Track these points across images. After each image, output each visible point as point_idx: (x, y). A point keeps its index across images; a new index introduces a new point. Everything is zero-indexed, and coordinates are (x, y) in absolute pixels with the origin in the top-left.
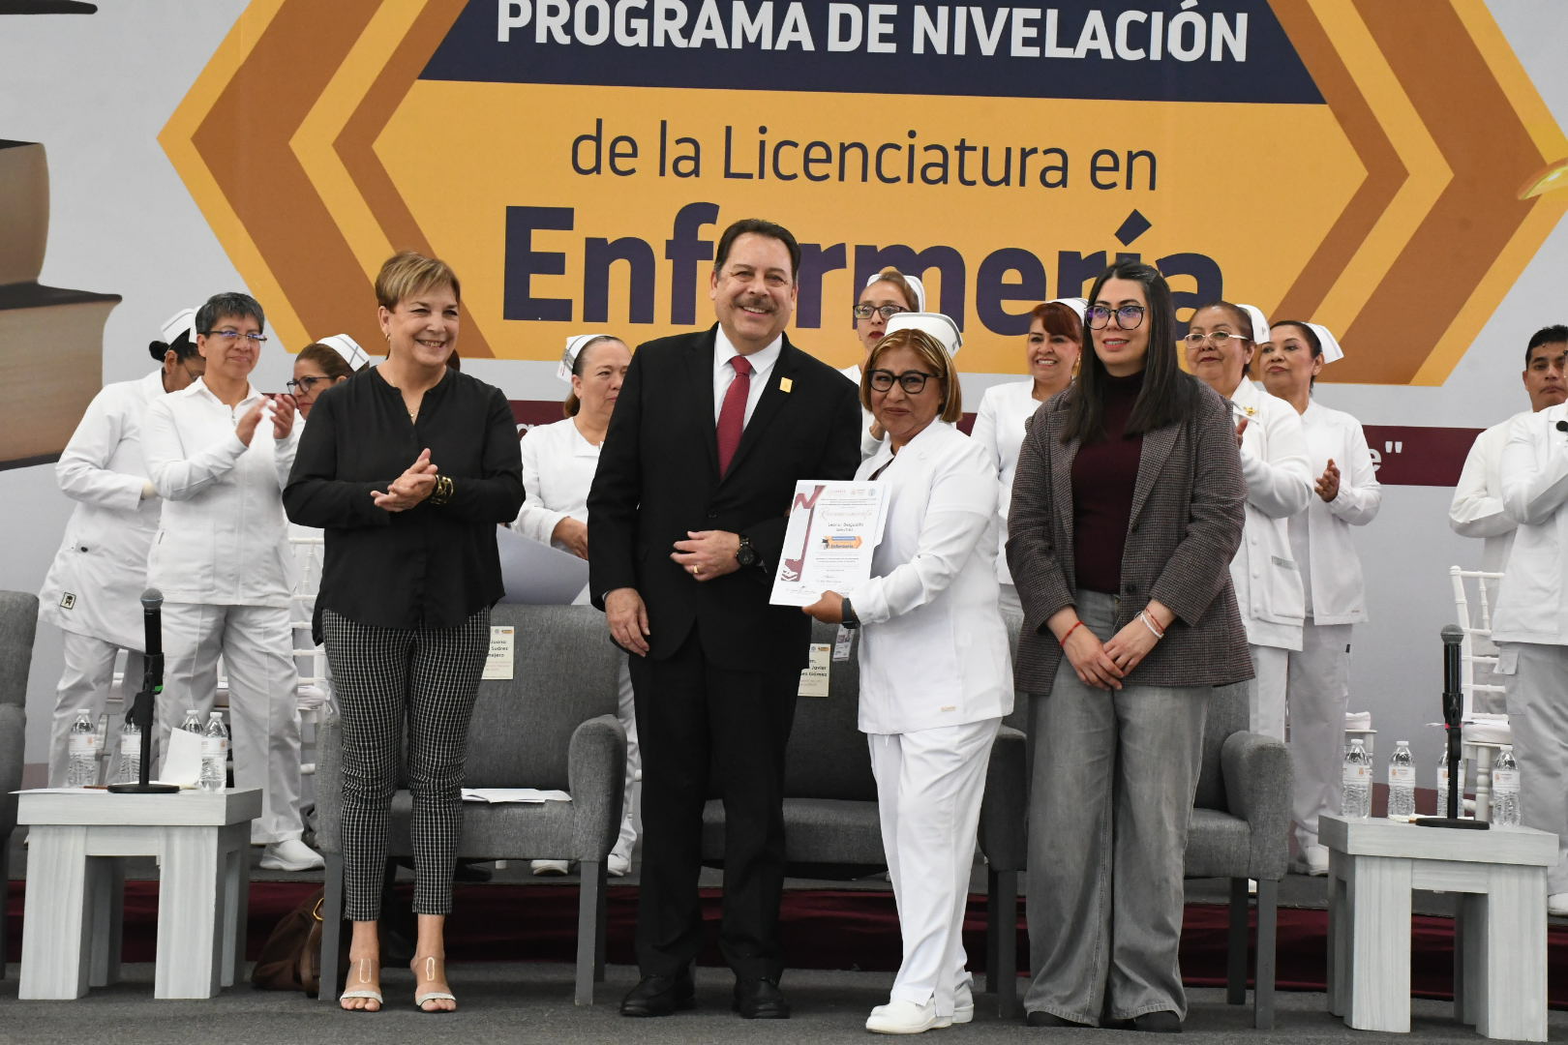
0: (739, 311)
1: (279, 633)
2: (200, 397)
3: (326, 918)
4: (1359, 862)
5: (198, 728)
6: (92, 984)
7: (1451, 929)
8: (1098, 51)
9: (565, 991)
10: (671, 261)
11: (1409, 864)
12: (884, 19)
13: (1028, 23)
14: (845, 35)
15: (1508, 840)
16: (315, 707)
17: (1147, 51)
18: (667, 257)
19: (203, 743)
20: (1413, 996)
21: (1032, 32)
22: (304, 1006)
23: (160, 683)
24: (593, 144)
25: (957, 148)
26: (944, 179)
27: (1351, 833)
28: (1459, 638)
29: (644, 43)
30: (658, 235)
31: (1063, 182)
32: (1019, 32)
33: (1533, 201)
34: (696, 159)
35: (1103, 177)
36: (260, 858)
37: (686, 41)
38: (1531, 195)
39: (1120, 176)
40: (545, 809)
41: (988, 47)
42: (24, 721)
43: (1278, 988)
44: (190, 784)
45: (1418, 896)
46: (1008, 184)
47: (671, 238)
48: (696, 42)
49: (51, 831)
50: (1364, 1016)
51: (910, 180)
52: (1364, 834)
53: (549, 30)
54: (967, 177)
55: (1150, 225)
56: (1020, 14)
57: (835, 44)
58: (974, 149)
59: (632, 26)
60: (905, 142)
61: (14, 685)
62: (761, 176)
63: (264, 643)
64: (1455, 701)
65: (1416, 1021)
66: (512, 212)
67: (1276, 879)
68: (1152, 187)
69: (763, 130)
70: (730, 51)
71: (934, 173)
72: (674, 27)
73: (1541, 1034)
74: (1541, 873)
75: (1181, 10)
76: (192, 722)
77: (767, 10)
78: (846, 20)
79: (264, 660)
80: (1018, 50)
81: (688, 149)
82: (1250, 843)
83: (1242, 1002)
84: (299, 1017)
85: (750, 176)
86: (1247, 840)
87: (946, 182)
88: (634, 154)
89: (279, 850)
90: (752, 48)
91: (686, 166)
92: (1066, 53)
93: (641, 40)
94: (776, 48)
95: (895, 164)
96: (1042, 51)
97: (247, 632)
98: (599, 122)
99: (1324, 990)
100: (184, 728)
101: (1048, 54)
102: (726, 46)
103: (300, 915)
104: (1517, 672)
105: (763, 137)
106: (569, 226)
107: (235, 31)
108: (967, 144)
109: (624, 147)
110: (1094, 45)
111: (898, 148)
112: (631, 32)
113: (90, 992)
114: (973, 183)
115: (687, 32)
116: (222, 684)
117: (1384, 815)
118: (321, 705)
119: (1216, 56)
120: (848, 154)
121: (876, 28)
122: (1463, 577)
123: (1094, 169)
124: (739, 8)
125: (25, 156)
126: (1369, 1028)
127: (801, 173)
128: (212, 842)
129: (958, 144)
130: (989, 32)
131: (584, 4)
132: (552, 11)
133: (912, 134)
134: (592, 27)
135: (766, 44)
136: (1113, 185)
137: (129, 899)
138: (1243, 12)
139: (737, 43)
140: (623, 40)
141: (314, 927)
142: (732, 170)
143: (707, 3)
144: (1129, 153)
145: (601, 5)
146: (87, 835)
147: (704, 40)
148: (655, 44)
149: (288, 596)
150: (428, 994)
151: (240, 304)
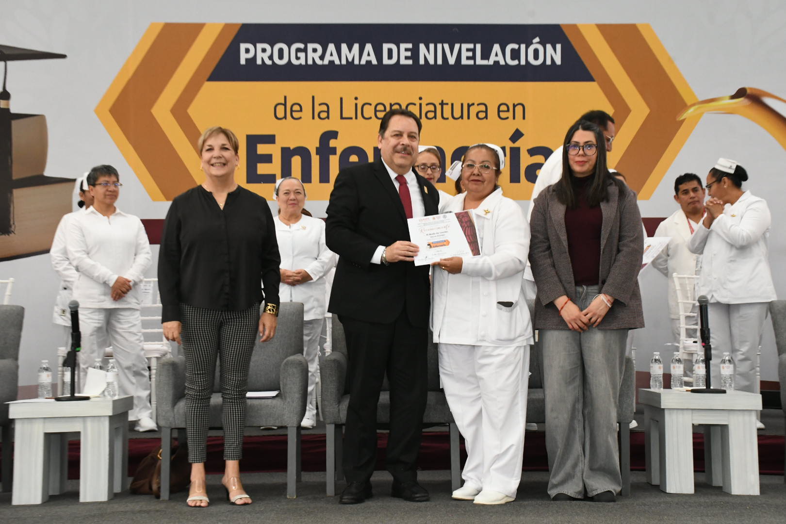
0: (396, 154)
2: (92, 214)
3: (163, 457)
4: (666, 412)
6: (51, 493)
8: (498, 61)
9: (282, 490)
11: (690, 412)
12: (406, 50)
13: (468, 50)
14: (390, 57)
15: (735, 398)
16: (164, 355)
17: (519, 61)
18: (317, 154)
19: (105, 375)
21: (470, 54)
22: (152, 504)
23: (80, 346)
24: (282, 107)
25: (440, 104)
26: (435, 117)
27: (663, 398)
29: (303, 63)
30: (312, 145)
31: (486, 117)
32: (464, 54)
33: (684, 120)
34: (328, 112)
35: (503, 115)
37: (322, 61)
38: (682, 119)
39: (510, 114)
41: (452, 61)
42: (17, 367)
44: (96, 395)
45: (694, 428)
46: (462, 119)
47: (318, 145)
48: (326, 62)
49: (26, 421)
50: (672, 487)
52: (669, 399)
53: (262, 59)
54: (445, 116)
55: (523, 135)
56: (465, 46)
57: (386, 61)
58: (447, 104)
59: (298, 56)
60: (418, 102)
61: (12, 350)
62: (356, 118)
63: (127, 326)
65: (697, 485)
66: (249, 138)
68: (524, 118)
69: (356, 98)
70: (341, 65)
71: (431, 115)
72: (316, 56)
73: (756, 491)
74: (753, 413)
75: (532, 43)
77: (356, 47)
78: (390, 51)
79: (126, 335)
80: (464, 62)
81: (325, 108)
85: (351, 118)
87: (436, 118)
88: (301, 110)
89: (140, 422)
90: (350, 64)
91: (324, 115)
92: (485, 62)
93: (302, 61)
94: (361, 63)
96: (475, 62)
98: (285, 98)
101: (477, 63)
102: (339, 63)
103: (152, 457)
105: (356, 102)
106: (274, 142)
107: (126, 64)
108: (444, 102)
109: (296, 108)
110: (497, 59)
111: (415, 104)
112: (298, 58)
114: (447, 119)
115: (322, 58)
117: (671, 388)
118: (166, 354)
119: (549, 62)
121: (403, 54)
123: (499, 111)
124: (344, 47)
125: (37, 121)
126: (675, 492)
127: (373, 117)
128: (106, 424)
129: (441, 102)
130: (452, 54)
131: (277, 47)
132: (264, 50)
133: (420, 99)
134: (281, 57)
135: (356, 62)
136: (507, 118)
137: (70, 450)
138: (559, 43)
139: (344, 62)
140: (295, 62)
141: (159, 461)
142: (343, 116)
143: (330, 45)
144: (514, 104)
145: (285, 47)
146: (44, 422)
147: (330, 61)
148: (309, 63)
149: (138, 304)
150: (237, 496)
151: (108, 170)
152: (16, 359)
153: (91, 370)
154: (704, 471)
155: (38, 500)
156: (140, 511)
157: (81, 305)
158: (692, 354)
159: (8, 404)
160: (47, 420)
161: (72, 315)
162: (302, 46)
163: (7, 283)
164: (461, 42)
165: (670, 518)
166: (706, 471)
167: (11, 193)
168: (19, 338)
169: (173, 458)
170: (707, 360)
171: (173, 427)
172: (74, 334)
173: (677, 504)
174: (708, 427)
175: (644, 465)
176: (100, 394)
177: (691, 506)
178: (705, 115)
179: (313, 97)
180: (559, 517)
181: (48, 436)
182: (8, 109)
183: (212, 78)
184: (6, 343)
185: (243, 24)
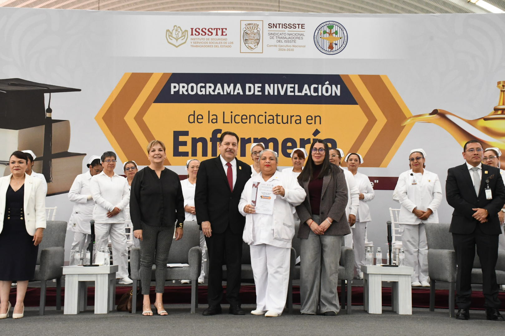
0: (227, 153)
1: (123, 229)
2: (103, 176)
3: (134, 295)
4: (370, 276)
5: (103, 251)
6: (80, 311)
7: (390, 290)
8: (307, 93)
9: (188, 310)
10: (211, 143)
11: (381, 275)
12: (259, 87)
13: (291, 87)
14: (250, 91)
15: (402, 269)
16: (131, 246)
17: (318, 93)
18: (210, 141)
19: (105, 255)
20: (382, 306)
21: (292, 90)
22: (129, 315)
23: (94, 241)
24: (193, 116)
25: (276, 116)
26: (273, 122)
27: (368, 269)
28: (391, 223)
29: (204, 94)
30: (208, 137)
31: (300, 123)
32: (289, 90)
33: (405, 126)
34: (216, 119)
35: (309, 122)
36: (119, 281)
37: (214, 93)
38: (404, 125)
39: (313, 121)
40: (183, 268)
41: (282, 93)
42: (64, 250)
43: (352, 305)
44: (102, 264)
45: (383, 283)
46: (288, 123)
47: (211, 137)
48: (216, 93)
49: (70, 275)
50: (372, 310)
51: (266, 123)
52: (371, 269)
53: (183, 91)
54: (278, 122)
55: (320, 132)
56: (289, 86)
57: (247, 93)
58: (280, 116)
59: (201, 90)
60: (264, 114)
61: (62, 242)
62: (232, 123)
63: (120, 231)
64: (390, 238)
65: (383, 311)
66: (174, 132)
67: (351, 280)
68: (320, 124)
69: (232, 112)
70: (224, 95)
71: (271, 121)
72: (211, 90)
73: (411, 313)
74: (410, 276)
75: (325, 84)
76: (102, 250)
77: (232, 85)
78: (250, 88)
79: (119, 235)
80: (289, 93)
81: (215, 117)
83: (344, 308)
84: (127, 317)
85: (229, 123)
86: (344, 271)
87: (273, 123)
88: (202, 118)
89: (123, 279)
90: (229, 94)
92: (300, 94)
93: (204, 93)
94: (234, 94)
95: (262, 119)
96: (295, 94)
97: (116, 229)
98: (194, 111)
99: (363, 305)
100: (100, 251)
103: (127, 294)
104: (404, 231)
105: (232, 114)
106: (188, 135)
107: (112, 94)
108: (278, 115)
109: (200, 117)
110: (306, 92)
111: (262, 116)
112: (201, 91)
113: (80, 312)
114: (280, 123)
115: (214, 91)
116: (110, 241)
117: (375, 265)
119: (334, 94)
120: (251, 117)
121: (257, 89)
122: (392, 210)
123: (307, 120)
124: (226, 85)
125: (65, 123)
126: (373, 313)
127: (241, 122)
128: (107, 278)
129: (276, 115)
130: (282, 90)
131: (190, 85)
132: (183, 87)
133: (266, 113)
134: (192, 90)
135: (232, 93)
136: (312, 123)
137: (88, 291)
138: (339, 85)
139: (225, 93)
140: (199, 93)
141: (131, 296)
142: (225, 122)
143: (218, 84)
144: (315, 116)
145: (194, 85)
146: (78, 277)
147: (218, 93)
148: (207, 94)
150: (161, 311)
151: (110, 154)
152: (64, 247)
155: (76, 313)
156: (123, 317)
157: (96, 222)
159: (62, 268)
160: (79, 275)
161: (91, 226)
162: (203, 85)
163: (54, 209)
164: (287, 83)
167: (51, 161)
168: (64, 237)
169: (138, 294)
170: (390, 251)
171: (138, 279)
172: (92, 235)
177: (379, 319)
178: (416, 123)
179: (209, 111)
182: (51, 118)
183: (156, 101)
184: (59, 239)
185: (173, 73)
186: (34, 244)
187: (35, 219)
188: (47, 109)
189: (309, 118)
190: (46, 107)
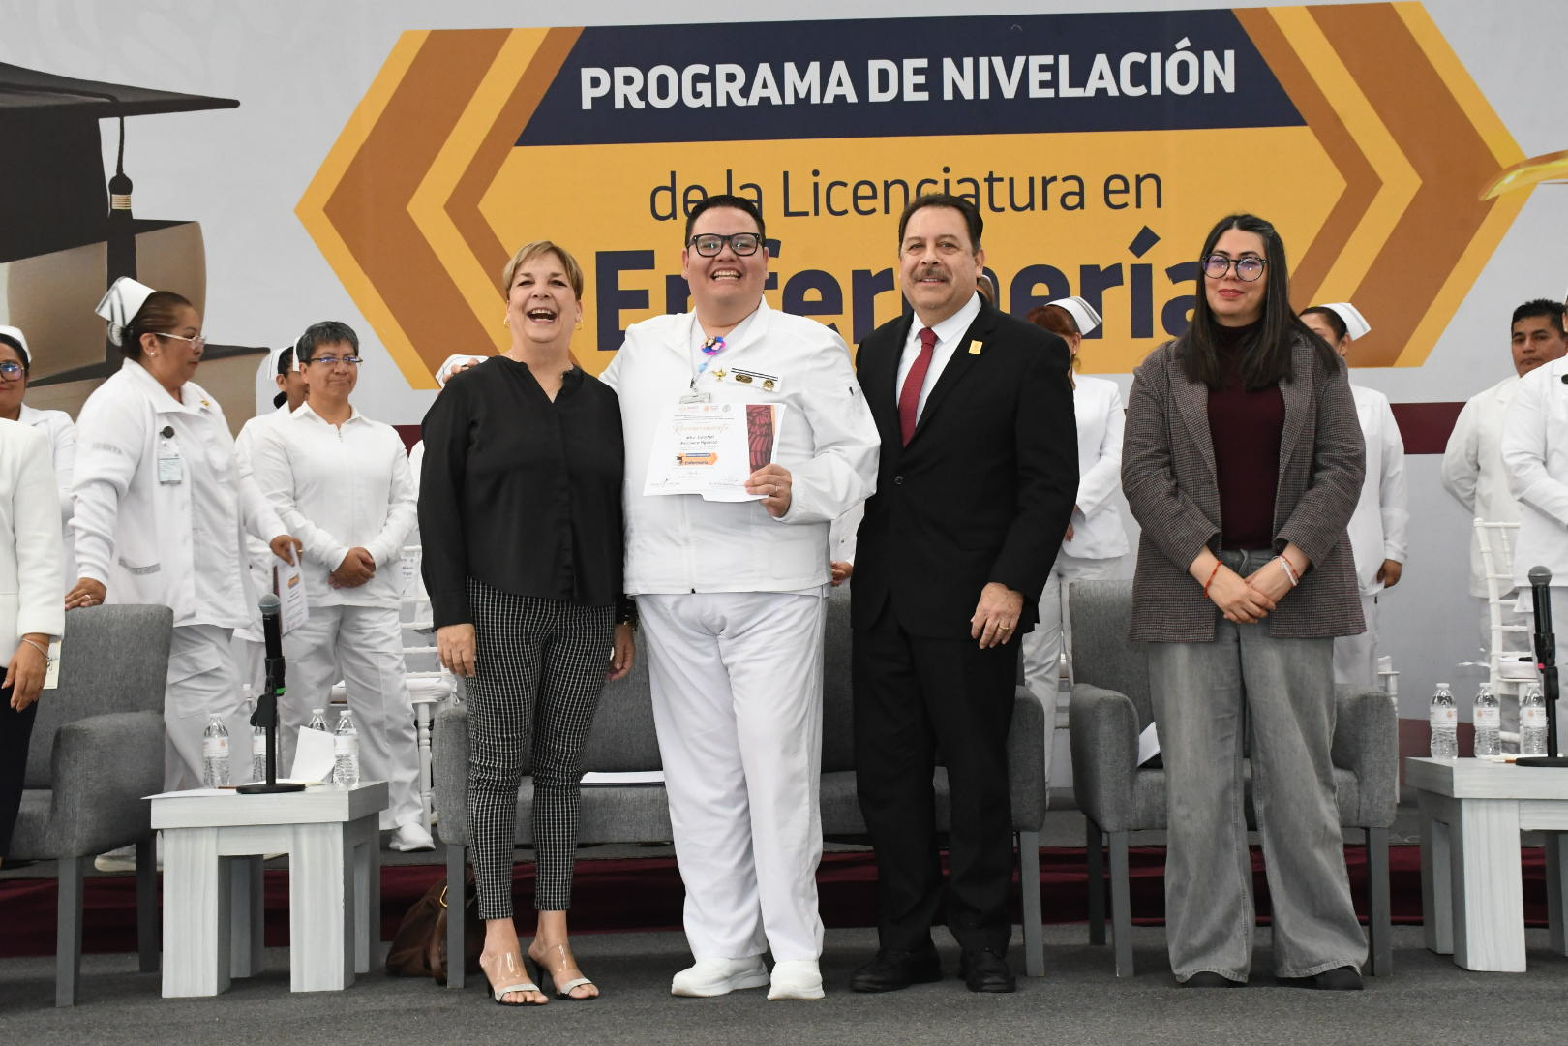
0: (917, 283)
3: (453, 905)
4: (1464, 805)
6: (233, 976)
8: (1105, 89)
11: (1515, 805)
12: (917, 71)
13: (1042, 68)
14: (883, 87)
16: (444, 698)
17: (1149, 87)
19: (332, 741)
21: (1047, 76)
22: (435, 1000)
23: (282, 685)
24: (669, 193)
25: (986, 180)
27: (1456, 777)
29: (708, 104)
31: (1081, 205)
32: (1036, 77)
33: (1495, 199)
35: (1115, 199)
37: (745, 99)
38: (1490, 196)
39: (1130, 198)
41: (1009, 91)
44: (314, 782)
45: (1524, 835)
46: (1032, 209)
48: (754, 101)
49: (184, 834)
50: (1478, 958)
52: (1469, 778)
53: (626, 96)
54: (997, 205)
55: (1158, 239)
56: (1035, 61)
57: (875, 96)
58: (1001, 180)
59: (698, 90)
60: (941, 177)
61: (152, 693)
62: (816, 213)
65: (1532, 955)
66: (601, 257)
67: (1386, 826)
68: (1159, 205)
69: (816, 173)
70: (784, 106)
72: (734, 89)
75: (1177, 51)
77: (814, 68)
78: (883, 74)
80: (1035, 92)
82: (1359, 792)
84: (424, 1012)
85: (806, 214)
86: (1355, 789)
90: (803, 103)
92: (1078, 92)
93: (706, 101)
94: (824, 101)
96: (1057, 92)
98: (673, 174)
101: (1061, 95)
102: (780, 102)
103: (428, 902)
105: (816, 179)
106: (650, 265)
107: (358, 113)
108: (995, 176)
110: (1101, 85)
111: (934, 182)
112: (697, 95)
113: (233, 986)
114: (1002, 210)
115: (745, 92)
117: (1472, 756)
118: (448, 696)
119: (1209, 88)
120: (891, 190)
121: (911, 79)
123: (1107, 192)
124: (790, 69)
125: (185, 234)
126: (1485, 970)
127: (851, 209)
128: (338, 838)
129: (987, 177)
130: (1009, 78)
131: (655, 72)
132: (629, 81)
133: (946, 170)
134: (663, 93)
135: (815, 99)
136: (1125, 205)
138: (1230, 49)
139: (790, 100)
140: (690, 102)
141: (443, 911)
142: (791, 210)
143: (761, 65)
144: (1138, 176)
145: (670, 72)
146: (218, 836)
147: (761, 98)
148: (719, 104)
149: (397, 598)
150: (571, 982)
151: (335, 331)
152: (161, 711)
153: (303, 731)
154: (1545, 926)
155: (212, 990)
156: (409, 1010)
158: (1517, 684)
159: (150, 800)
160: (222, 832)
161: (266, 623)
162: (704, 69)
164: (1028, 52)
165: (1478, 1023)
166: (1550, 926)
169: (469, 904)
170: (1550, 697)
173: (1491, 993)
174: (1553, 836)
175: (1420, 913)
176: (323, 780)
177: (1518, 998)
178: (1540, 188)
179: (729, 173)
180: (1247, 1021)
181: (226, 863)
182: (128, 213)
183: (524, 141)
184: (140, 679)
185: (587, 30)
186: (12, 705)
187: (18, 594)
188: (113, 181)
189: (1116, 185)
190: (110, 173)
